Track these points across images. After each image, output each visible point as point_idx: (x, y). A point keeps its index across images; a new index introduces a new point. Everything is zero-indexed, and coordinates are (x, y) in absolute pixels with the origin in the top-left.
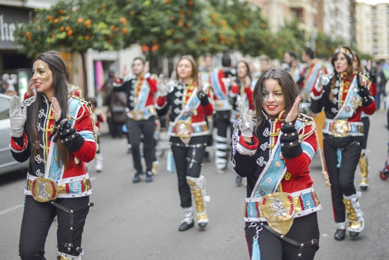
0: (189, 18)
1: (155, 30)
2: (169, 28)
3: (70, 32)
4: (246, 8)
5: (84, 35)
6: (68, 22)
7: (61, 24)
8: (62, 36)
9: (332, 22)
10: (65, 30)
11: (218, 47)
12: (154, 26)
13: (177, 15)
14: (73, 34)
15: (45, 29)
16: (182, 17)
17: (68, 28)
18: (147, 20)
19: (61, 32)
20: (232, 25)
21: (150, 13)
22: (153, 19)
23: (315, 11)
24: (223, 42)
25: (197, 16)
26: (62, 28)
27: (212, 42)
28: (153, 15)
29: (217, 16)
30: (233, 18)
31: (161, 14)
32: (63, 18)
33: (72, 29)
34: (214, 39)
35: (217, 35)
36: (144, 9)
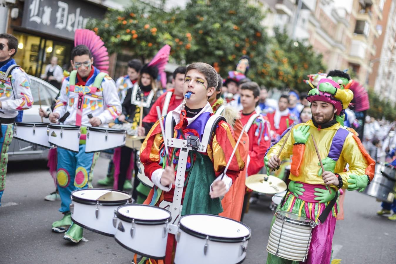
0: (253, 48)
1: (220, 53)
2: (232, 54)
3: (135, 36)
4: (309, 52)
5: (148, 41)
6: (135, 26)
7: (129, 27)
8: (127, 38)
9: (383, 83)
10: (130, 33)
11: (274, 82)
12: (218, 48)
13: (243, 43)
14: (138, 38)
15: (112, 28)
16: (247, 45)
17: (134, 31)
18: (213, 42)
19: (126, 34)
20: (293, 65)
21: (217, 35)
22: (219, 42)
23: (370, 70)
24: (281, 78)
25: (261, 47)
26: (128, 30)
27: (271, 76)
28: (220, 38)
29: (281, 53)
30: (296, 58)
31: (228, 39)
32: (132, 21)
33: (138, 33)
34: (274, 74)
35: (277, 71)
36: (213, 31)
